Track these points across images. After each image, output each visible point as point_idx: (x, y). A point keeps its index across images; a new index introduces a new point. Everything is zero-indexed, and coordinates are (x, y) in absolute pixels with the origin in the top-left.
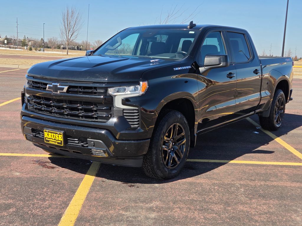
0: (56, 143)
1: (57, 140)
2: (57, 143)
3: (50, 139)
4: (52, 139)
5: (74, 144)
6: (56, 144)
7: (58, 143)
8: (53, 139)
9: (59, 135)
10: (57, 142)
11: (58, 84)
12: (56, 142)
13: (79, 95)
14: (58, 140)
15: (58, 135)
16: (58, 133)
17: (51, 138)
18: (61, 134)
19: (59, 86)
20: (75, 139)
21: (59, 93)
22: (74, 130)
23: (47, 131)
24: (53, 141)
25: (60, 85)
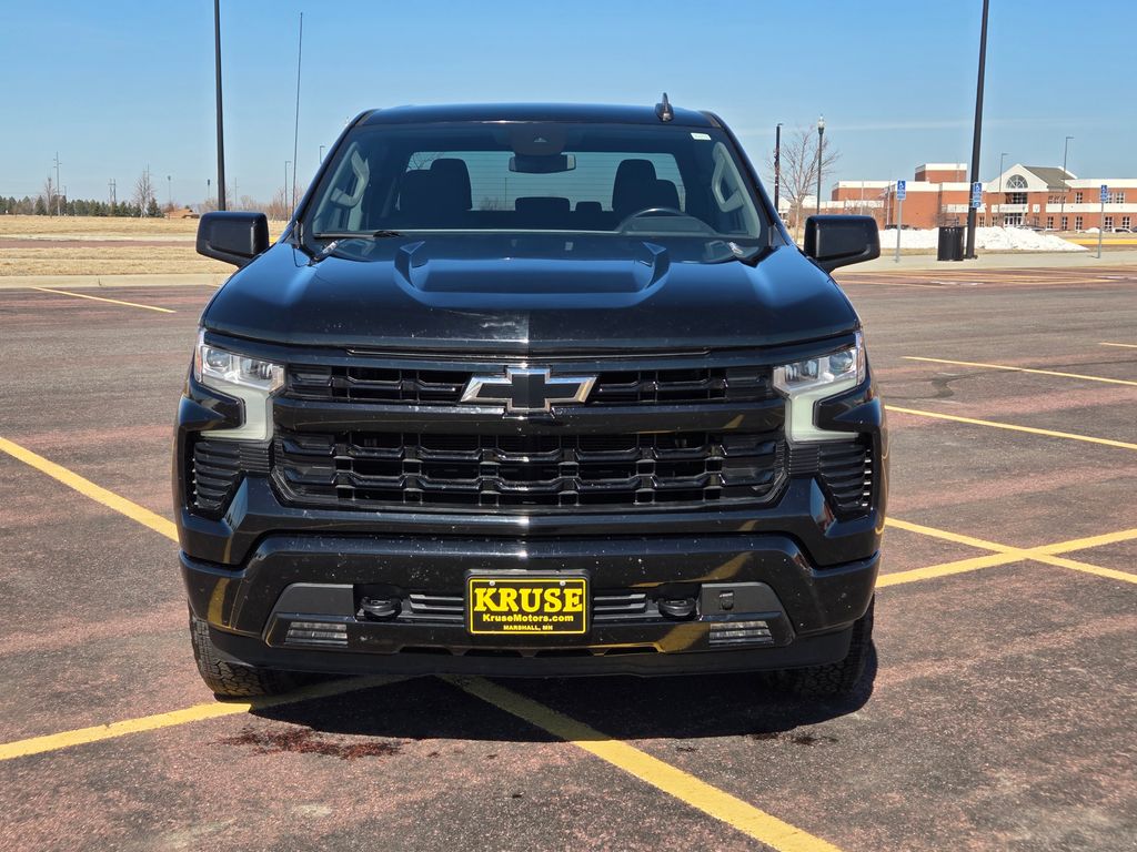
0: (545, 627)
1: (550, 615)
2: (551, 627)
3: (510, 613)
4: (521, 612)
5: (626, 616)
6: (548, 630)
7: (557, 626)
8: (527, 614)
9: (568, 592)
10: (550, 623)
11: (546, 372)
12: (546, 624)
13: (645, 410)
14: (560, 613)
15: (557, 592)
16: (563, 582)
17: (515, 608)
18: (579, 586)
19: (549, 381)
20: (630, 594)
21: (547, 408)
22: (639, 557)
23: (492, 582)
24: (527, 623)
25: (553, 375)
